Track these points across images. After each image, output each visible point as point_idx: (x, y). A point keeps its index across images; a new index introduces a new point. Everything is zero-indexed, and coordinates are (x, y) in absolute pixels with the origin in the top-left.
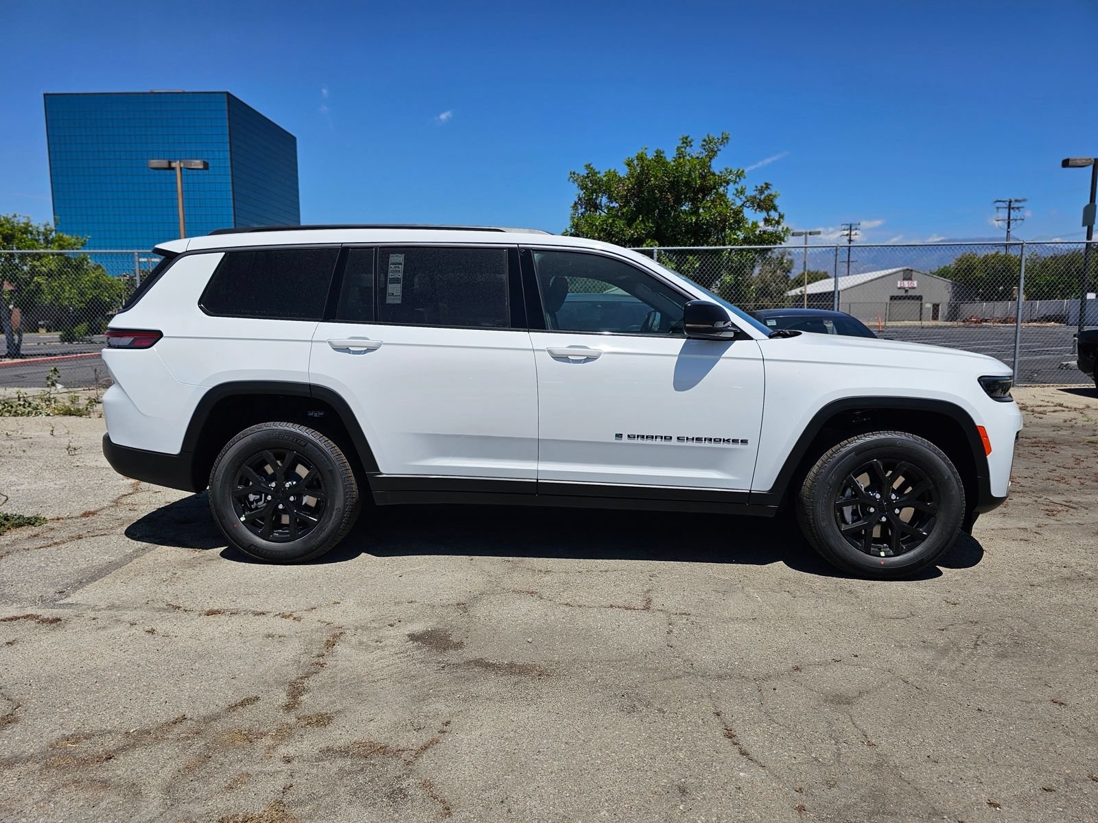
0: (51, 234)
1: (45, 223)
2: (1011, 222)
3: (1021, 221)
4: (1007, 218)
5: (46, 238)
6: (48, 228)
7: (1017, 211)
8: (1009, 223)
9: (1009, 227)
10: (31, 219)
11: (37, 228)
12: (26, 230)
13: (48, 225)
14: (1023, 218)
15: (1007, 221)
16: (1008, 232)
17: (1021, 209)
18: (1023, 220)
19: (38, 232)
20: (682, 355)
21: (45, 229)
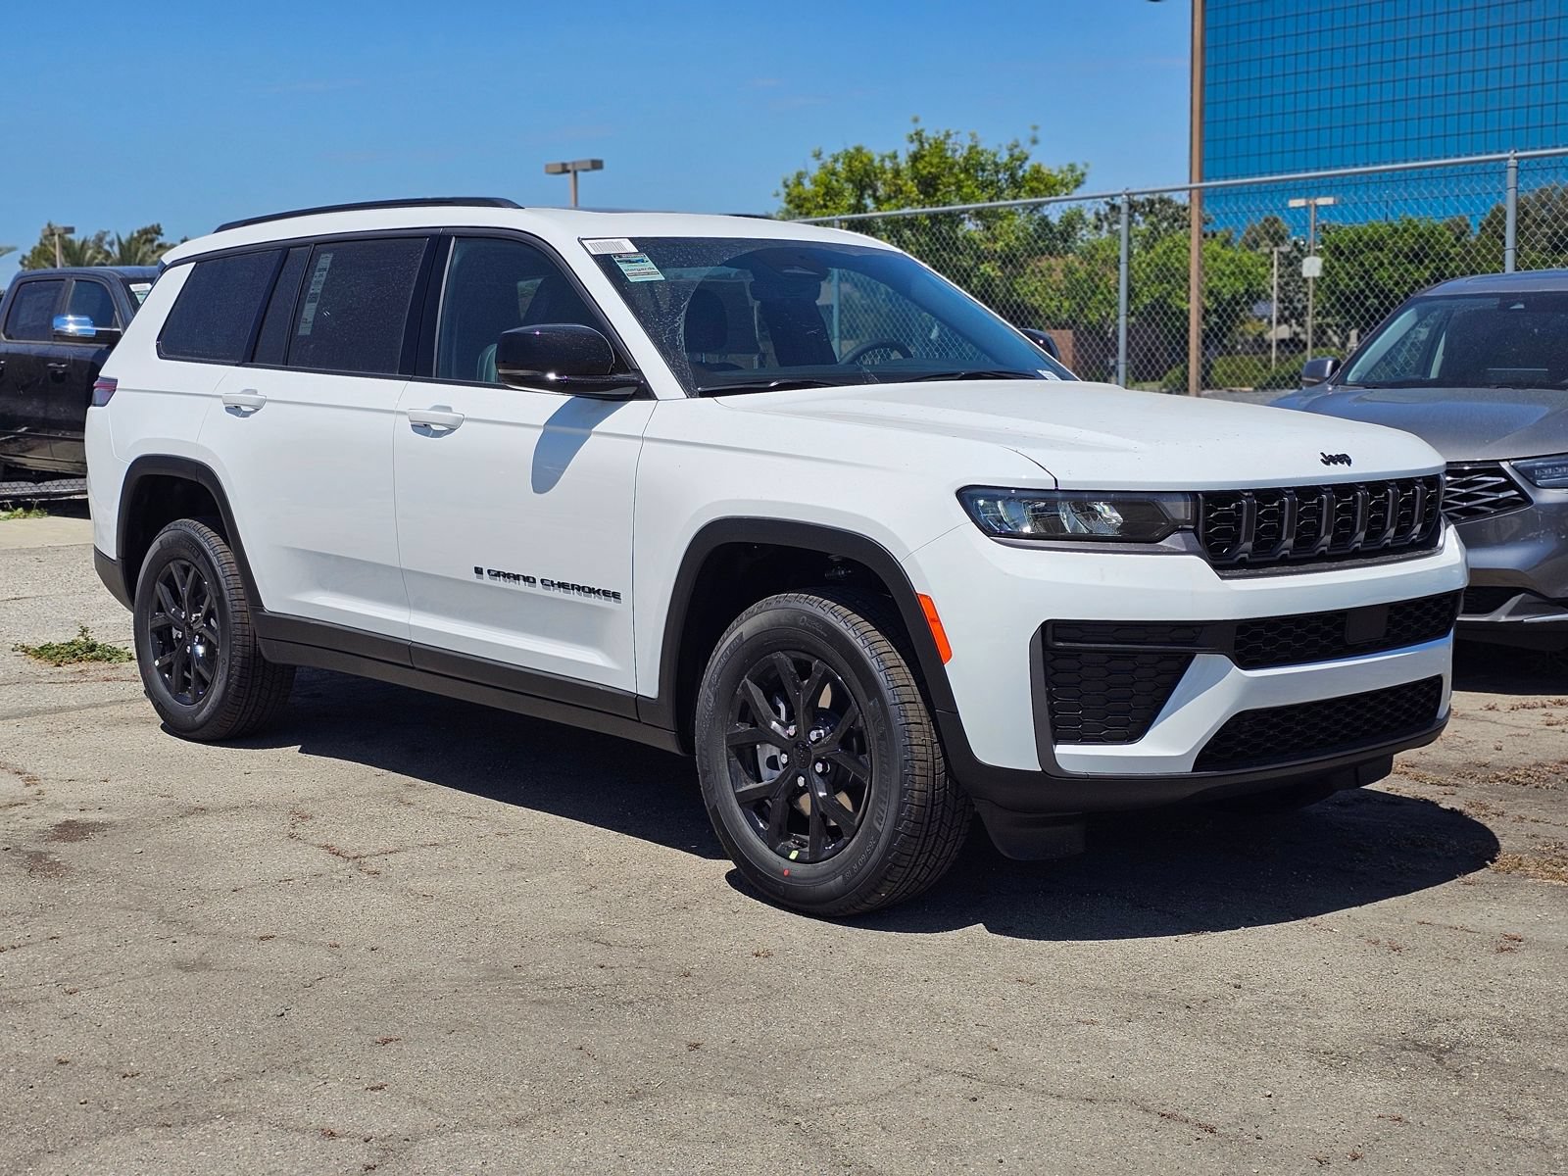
0: (1021, 166)
1: (1011, 142)
5: (1012, 176)
6: (1017, 152)
10: (979, 136)
11: (995, 155)
12: (973, 165)
13: (1016, 146)
19: (996, 164)
20: (551, 428)
21: (1011, 156)
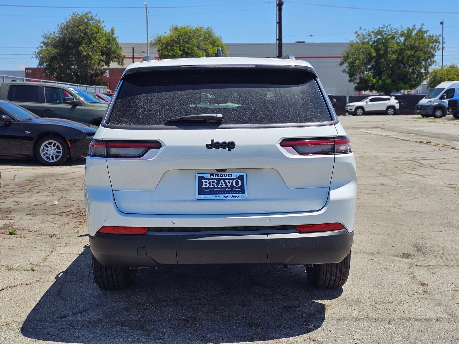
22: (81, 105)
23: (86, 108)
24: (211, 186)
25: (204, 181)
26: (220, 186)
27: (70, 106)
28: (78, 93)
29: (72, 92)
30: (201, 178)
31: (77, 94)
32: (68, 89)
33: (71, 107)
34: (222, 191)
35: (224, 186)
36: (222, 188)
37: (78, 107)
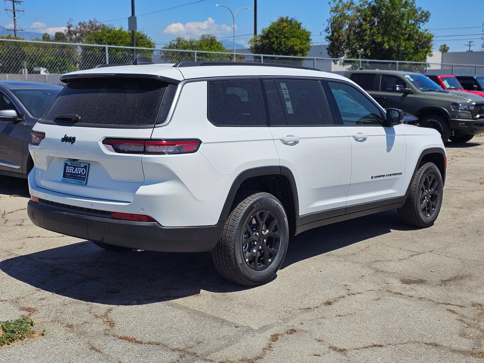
2: (16, 12)
3: (22, 12)
4: (12, 9)
7: (19, 4)
8: (14, 12)
9: (15, 16)
14: (23, 10)
15: (13, 11)
16: (15, 20)
17: (21, 3)
18: (23, 11)
22: (412, 93)
23: (417, 96)
24: (70, 172)
25: (67, 167)
26: (75, 172)
27: (401, 95)
28: (413, 80)
29: (406, 80)
30: (66, 165)
31: (412, 82)
32: (403, 76)
33: (403, 96)
34: (74, 176)
35: (77, 173)
36: (75, 174)
37: (409, 96)
